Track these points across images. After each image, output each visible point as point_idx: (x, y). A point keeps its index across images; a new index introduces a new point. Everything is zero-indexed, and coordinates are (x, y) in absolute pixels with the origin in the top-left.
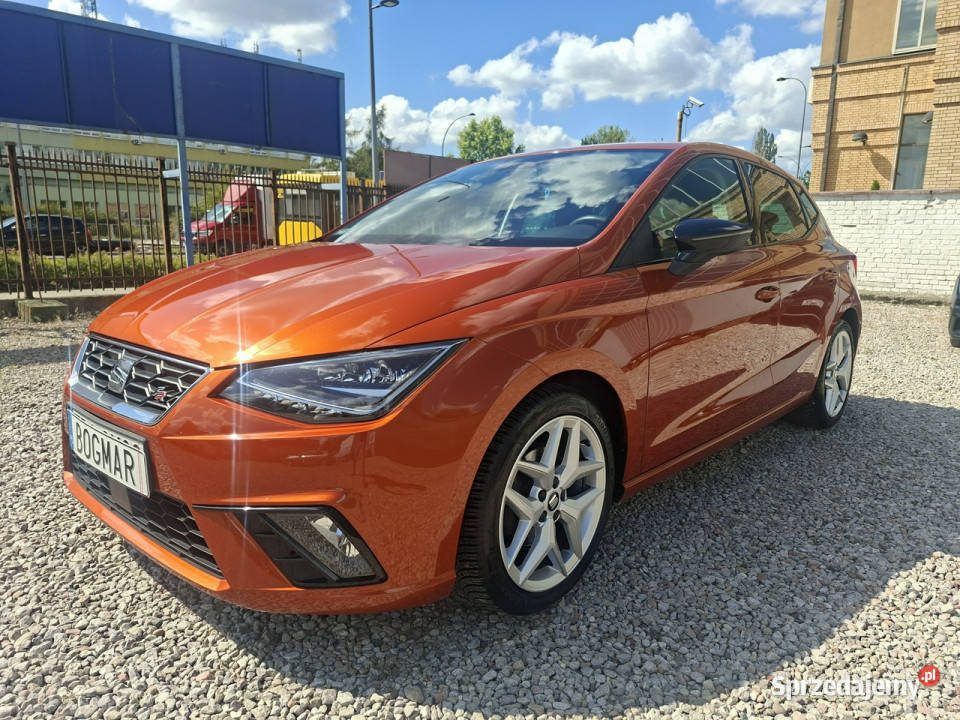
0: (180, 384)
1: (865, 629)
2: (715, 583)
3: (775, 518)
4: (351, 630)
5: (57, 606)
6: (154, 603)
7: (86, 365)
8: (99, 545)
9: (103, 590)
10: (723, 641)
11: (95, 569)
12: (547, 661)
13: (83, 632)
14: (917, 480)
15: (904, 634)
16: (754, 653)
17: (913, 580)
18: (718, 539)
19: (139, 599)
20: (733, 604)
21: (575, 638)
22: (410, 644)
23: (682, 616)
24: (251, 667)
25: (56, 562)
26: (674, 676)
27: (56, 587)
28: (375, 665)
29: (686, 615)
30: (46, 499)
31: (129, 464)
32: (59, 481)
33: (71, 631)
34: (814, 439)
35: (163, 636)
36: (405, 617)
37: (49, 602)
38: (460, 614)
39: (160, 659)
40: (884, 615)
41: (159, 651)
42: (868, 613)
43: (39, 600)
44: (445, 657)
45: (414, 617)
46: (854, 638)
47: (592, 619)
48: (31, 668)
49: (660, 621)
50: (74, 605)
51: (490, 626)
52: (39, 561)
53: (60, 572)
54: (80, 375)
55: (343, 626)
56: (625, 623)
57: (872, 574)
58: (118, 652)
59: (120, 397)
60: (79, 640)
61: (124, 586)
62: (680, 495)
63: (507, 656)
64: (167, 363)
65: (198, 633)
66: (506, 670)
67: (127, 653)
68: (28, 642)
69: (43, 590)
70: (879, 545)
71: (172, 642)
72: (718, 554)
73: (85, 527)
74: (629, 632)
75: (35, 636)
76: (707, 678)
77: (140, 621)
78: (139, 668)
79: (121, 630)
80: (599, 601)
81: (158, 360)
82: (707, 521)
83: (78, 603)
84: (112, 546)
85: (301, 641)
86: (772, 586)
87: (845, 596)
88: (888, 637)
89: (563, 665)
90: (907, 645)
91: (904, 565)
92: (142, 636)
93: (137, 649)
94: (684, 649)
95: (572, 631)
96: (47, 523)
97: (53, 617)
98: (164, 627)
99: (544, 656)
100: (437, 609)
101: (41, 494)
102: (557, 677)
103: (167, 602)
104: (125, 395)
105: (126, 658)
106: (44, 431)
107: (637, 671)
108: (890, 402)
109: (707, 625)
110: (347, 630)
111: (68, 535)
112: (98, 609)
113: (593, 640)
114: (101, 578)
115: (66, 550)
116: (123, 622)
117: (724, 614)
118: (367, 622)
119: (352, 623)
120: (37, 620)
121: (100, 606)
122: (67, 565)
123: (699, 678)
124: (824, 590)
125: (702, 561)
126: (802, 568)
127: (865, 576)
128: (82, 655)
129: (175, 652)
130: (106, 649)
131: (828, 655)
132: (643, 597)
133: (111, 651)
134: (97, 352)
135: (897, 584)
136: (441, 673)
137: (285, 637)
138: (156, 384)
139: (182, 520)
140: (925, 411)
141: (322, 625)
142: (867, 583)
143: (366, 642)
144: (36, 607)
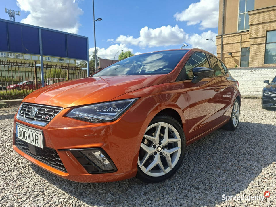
0: (53, 114)
1: (259, 184)
2: (212, 173)
3: (225, 155)
4: (104, 191)
5: (9, 187)
6: (41, 185)
7: (22, 111)
8: (22, 169)
9: (24, 182)
10: (218, 189)
11: (21, 176)
12: (166, 197)
13: (19, 195)
14: (263, 143)
15: (270, 185)
16: (228, 192)
17: (269, 170)
18: (210, 161)
19: (36, 184)
20: (218, 179)
21: (173, 190)
22: (123, 194)
23: (204, 183)
24: (74, 203)
25: (8, 174)
26: (206, 200)
27: (9, 182)
28: (113, 201)
29: (205, 182)
30: (3, 157)
31: (37, 139)
32: (7, 152)
33: (15, 194)
34: (231, 133)
35: (45, 195)
36: (120, 187)
37: (7, 186)
38: (136, 185)
39: (44, 202)
40: (263, 180)
41: (44, 199)
42: (258, 179)
43: (4, 186)
44: (134, 198)
45: (123, 186)
46: (256, 187)
47: (177, 185)
49: (198, 185)
50: (15, 187)
51: (146, 188)
52: (3, 174)
53: (10, 177)
54: (20, 115)
55: (101, 189)
56: (187, 186)
57: (256, 169)
58: (31, 200)
59: (33, 119)
60: (18, 197)
61: (31, 180)
62: (196, 149)
63: (153, 196)
64: (49, 108)
65: (56, 193)
66: (154, 200)
67: (34, 200)
68: (1, 198)
69: (5, 183)
70: (257, 161)
71: (48, 197)
72: (211, 165)
73: (16, 164)
74: (189, 188)
75: (3, 196)
76: (215, 200)
77: (37, 191)
78: (38, 205)
79: (31, 193)
80: (178, 179)
81: (46, 108)
82: (206, 156)
83: (16, 186)
84: (25, 169)
85: (89, 194)
86: (229, 173)
87: (250, 175)
88: (266, 186)
89: (171, 198)
90: (272, 188)
91: (265, 166)
92: (38, 195)
93: (37, 199)
94: (207, 192)
95: (172, 189)
96: (4, 163)
97: (9, 190)
98: (45, 192)
99: (165, 196)
100: (129, 184)
101: (2, 155)
102: (170, 202)
103: (45, 185)
104: (35, 118)
105: (33, 202)
106: (2, 138)
107: (194, 199)
108: (250, 123)
109: (212, 185)
110: (103, 191)
111: (11, 167)
112: (23, 188)
113: (179, 191)
114: (23, 179)
115: (11, 171)
116: (31, 191)
117: (216, 182)
118: (108, 188)
119: (104, 189)
120: (3, 192)
121: (23, 187)
122: (12, 175)
123: (213, 200)
124: (244, 174)
125: (206, 167)
126: (236, 168)
127: (254, 169)
128: (19, 201)
129: (49, 200)
130: (26, 199)
131: (250, 192)
132: (191, 178)
133: (28, 200)
134: (25, 107)
135: (265, 171)
136: (134, 202)
137: (83, 194)
138: (45, 114)
139: (53, 155)
140: (260, 125)
141: (95, 190)
142: (256, 171)
143: (109, 194)
144: (3, 188)
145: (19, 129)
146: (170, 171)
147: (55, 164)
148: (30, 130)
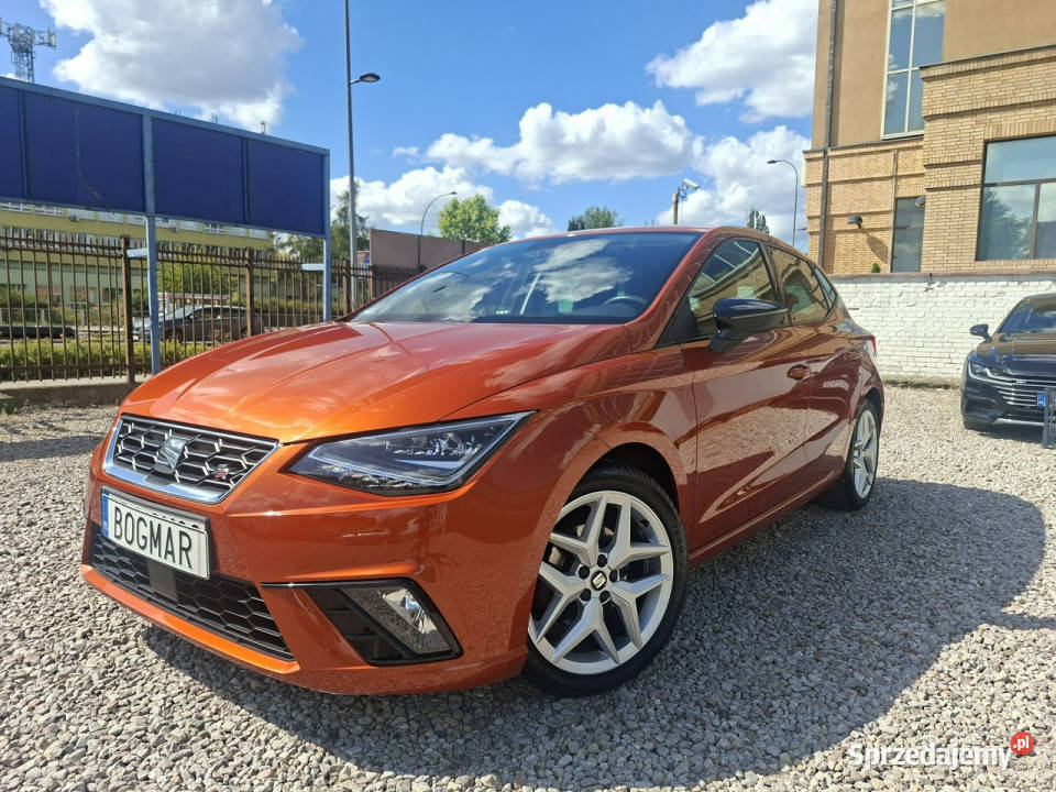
0: (244, 462)
1: (926, 699)
2: (774, 663)
3: (822, 598)
4: (412, 723)
5: (81, 713)
6: (190, 705)
7: (121, 447)
8: (113, 650)
9: (129, 695)
10: (792, 717)
11: (115, 674)
12: (621, 744)
13: (118, 738)
14: (953, 559)
15: (964, 702)
16: (824, 726)
17: (964, 652)
18: (770, 620)
19: (173, 703)
20: (794, 681)
21: (644, 721)
22: (477, 734)
23: (747, 696)
24: (314, 763)
25: (69, 668)
26: (750, 751)
27: (75, 694)
28: (444, 755)
29: (750, 694)
30: (37, 604)
31: (186, 545)
32: (49, 585)
33: (106, 737)
34: (846, 521)
35: (209, 737)
36: (465, 709)
37: (71, 709)
38: (521, 703)
39: (211, 761)
40: (942, 686)
41: (209, 752)
42: (926, 681)
43: (60, 708)
44: (515, 745)
45: (474, 709)
46: (917, 708)
47: (658, 702)
48: (70, 776)
49: (727, 701)
50: (100, 712)
51: (554, 713)
52: (48, 668)
53: (77, 678)
54: (116, 460)
55: (403, 718)
56: (692, 705)
57: (924, 647)
58: (164, 755)
59: (171, 478)
60: (117, 745)
61: (152, 690)
62: (724, 579)
63: (578, 741)
64: (226, 440)
65: (247, 733)
66: (581, 753)
67: (174, 755)
68: (60, 751)
69: (61, 698)
70: (928, 620)
71: (221, 744)
72: (772, 635)
73: (90, 631)
74: (698, 712)
75: (67, 743)
76: (783, 752)
77: (181, 724)
78: (192, 770)
79: (160, 733)
80: (661, 683)
81: (216, 439)
82: (756, 603)
83: (104, 709)
84: (127, 651)
85: (360, 735)
86: (830, 664)
87: (902, 670)
88: (949, 705)
89: (638, 747)
90: (969, 712)
91: (954, 639)
92: (186, 739)
93: (185, 751)
94: (755, 726)
95: (640, 715)
96: (46, 629)
97: (80, 724)
98: (208, 728)
99: (617, 739)
100: (496, 699)
101: (32, 600)
102: (634, 758)
103: (204, 704)
104: (177, 475)
105: (174, 761)
107: (712, 748)
108: (915, 484)
109: (774, 702)
110: (408, 722)
111: (74, 640)
112: (128, 715)
113: (664, 722)
114: (123, 684)
115: (76, 656)
116: (161, 726)
117: (788, 691)
118: (427, 714)
119: (411, 716)
120: (64, 727)
121: (129, 711)
122: (81, 671)
123: (775, 752)
124: (881, 664)
125: (757, 641)
126: (856, 645)
127: (918, 650)
128: (125, 760)
129: (227, 754)
130: (148, 753)
131: (895, 724)
132: (706, 678)
133: (154, 756)
134: (134, 433)
135: (950, 656)
136: (514, 760)
137: (342, 733)
138: (215, 463)
139: (244, 602)
140: (949, 492)
141: (380, 720)
142: (922, 657)
143: (429, 733)
144: (59, 714)
145: (117, 509)
146: (636, 656)
147: (247, 631)
148: (160, 515)
